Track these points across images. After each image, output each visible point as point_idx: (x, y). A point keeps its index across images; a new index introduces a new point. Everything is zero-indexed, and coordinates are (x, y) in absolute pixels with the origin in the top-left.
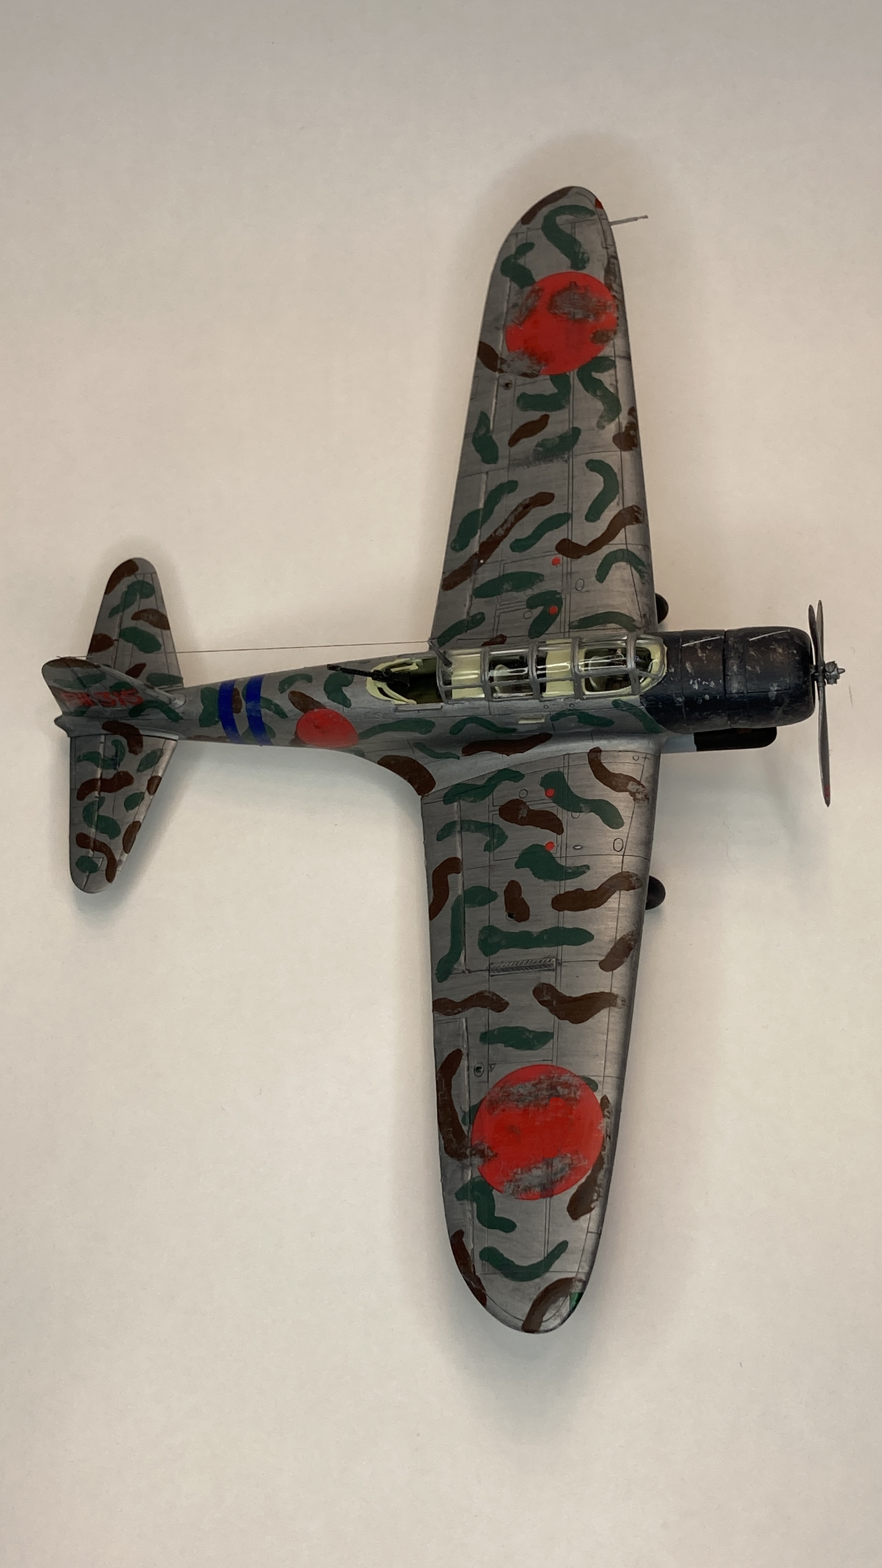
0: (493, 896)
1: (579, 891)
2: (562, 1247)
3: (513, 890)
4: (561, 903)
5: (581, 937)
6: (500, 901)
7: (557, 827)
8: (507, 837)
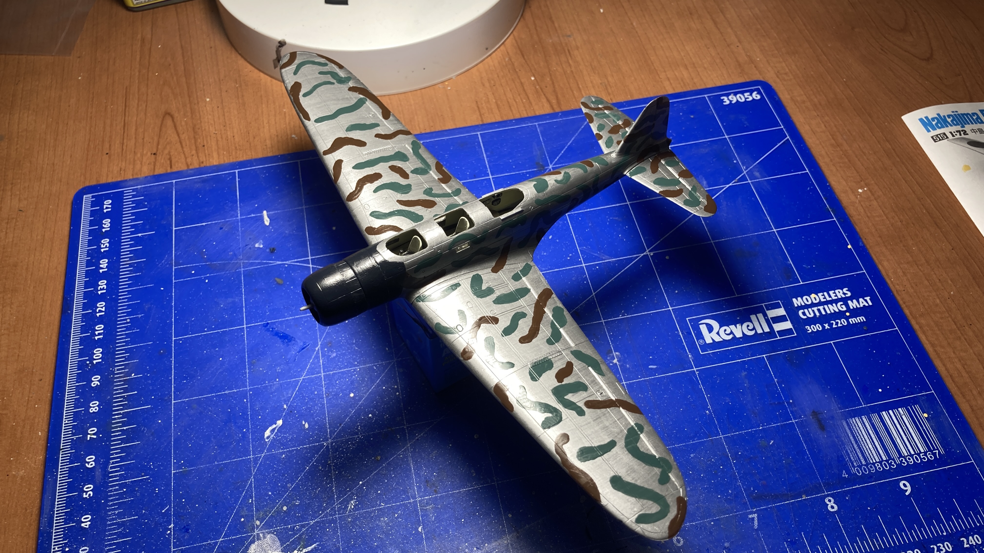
0: (412, 172)
1: (372, 182)
2: (295, 73)
3: (405, 175)
4: (377, 176)
5: (358, 166)
6: (408, 172)
7: (400, 202)
8: (424, 194)
